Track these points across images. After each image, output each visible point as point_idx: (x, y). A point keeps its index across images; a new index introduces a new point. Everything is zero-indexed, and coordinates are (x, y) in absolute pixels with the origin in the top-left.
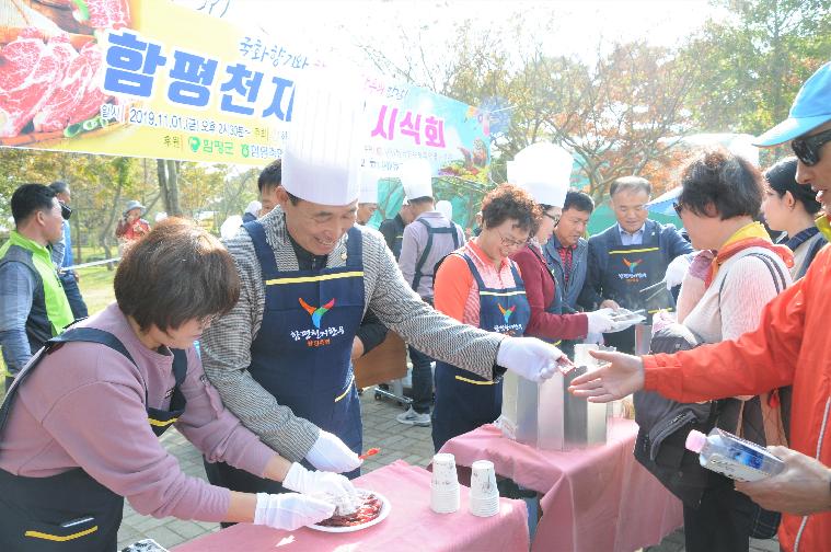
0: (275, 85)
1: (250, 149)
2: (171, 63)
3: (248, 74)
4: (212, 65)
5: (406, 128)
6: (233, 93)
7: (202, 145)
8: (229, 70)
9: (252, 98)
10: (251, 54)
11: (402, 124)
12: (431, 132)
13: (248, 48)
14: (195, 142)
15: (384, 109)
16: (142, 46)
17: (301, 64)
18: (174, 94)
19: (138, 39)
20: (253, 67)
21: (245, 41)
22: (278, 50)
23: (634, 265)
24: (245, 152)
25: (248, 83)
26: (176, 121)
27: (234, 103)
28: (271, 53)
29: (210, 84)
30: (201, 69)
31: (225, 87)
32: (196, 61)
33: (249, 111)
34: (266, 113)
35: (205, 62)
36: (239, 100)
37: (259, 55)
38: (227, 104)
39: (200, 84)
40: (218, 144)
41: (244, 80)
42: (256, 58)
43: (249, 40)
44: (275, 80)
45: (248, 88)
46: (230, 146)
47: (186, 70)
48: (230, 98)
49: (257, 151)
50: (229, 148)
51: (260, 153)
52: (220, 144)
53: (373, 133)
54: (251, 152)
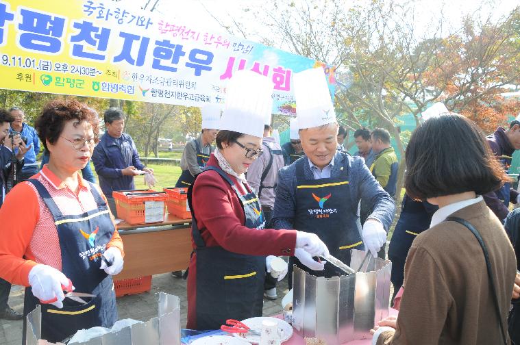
0: (123, 39)
1: (101, 85)
2: (19, 20)
3: (96, 29)
4: (58, 24)
6: (83, 43)
7: (54, 81)
8: (76, 25)
9: (103, 47)
10: (96, 13)
12: (278, 79)
13: (91, 10)
14: (47, 79)
15: (232, 60)
17: (145, 23)
18: (25, 42)
20: (100, 24)
21: (89, 4)
22: (121, 12)
23: (324, 200)
24: (96, 87)
25: (96, 36)
26: (29, 63)
27: (84, 50)
28: (115, 14)
29: (60, 35)
30: (49, 24)
31: (74, 39)
32: (44, 19)
33: (102, 58)
34: (117, 59)
35: (53, 19)
36: (87, 48)
37: (104, 15)
38: (78, 51)
39: (50, 36)
40: (69, 81)
41: (93, 34)
42: (100, 17)
43: (92, 3)
44: (122, 34)
45: (98, 41)
46: (82, 82)
47: (35, 25)
48: (81, 47)
49: (107, 87)
50: (80, 84)
51: (110, 88)
52: (72, 81)
53: (222, 77)
54: (101, 87)
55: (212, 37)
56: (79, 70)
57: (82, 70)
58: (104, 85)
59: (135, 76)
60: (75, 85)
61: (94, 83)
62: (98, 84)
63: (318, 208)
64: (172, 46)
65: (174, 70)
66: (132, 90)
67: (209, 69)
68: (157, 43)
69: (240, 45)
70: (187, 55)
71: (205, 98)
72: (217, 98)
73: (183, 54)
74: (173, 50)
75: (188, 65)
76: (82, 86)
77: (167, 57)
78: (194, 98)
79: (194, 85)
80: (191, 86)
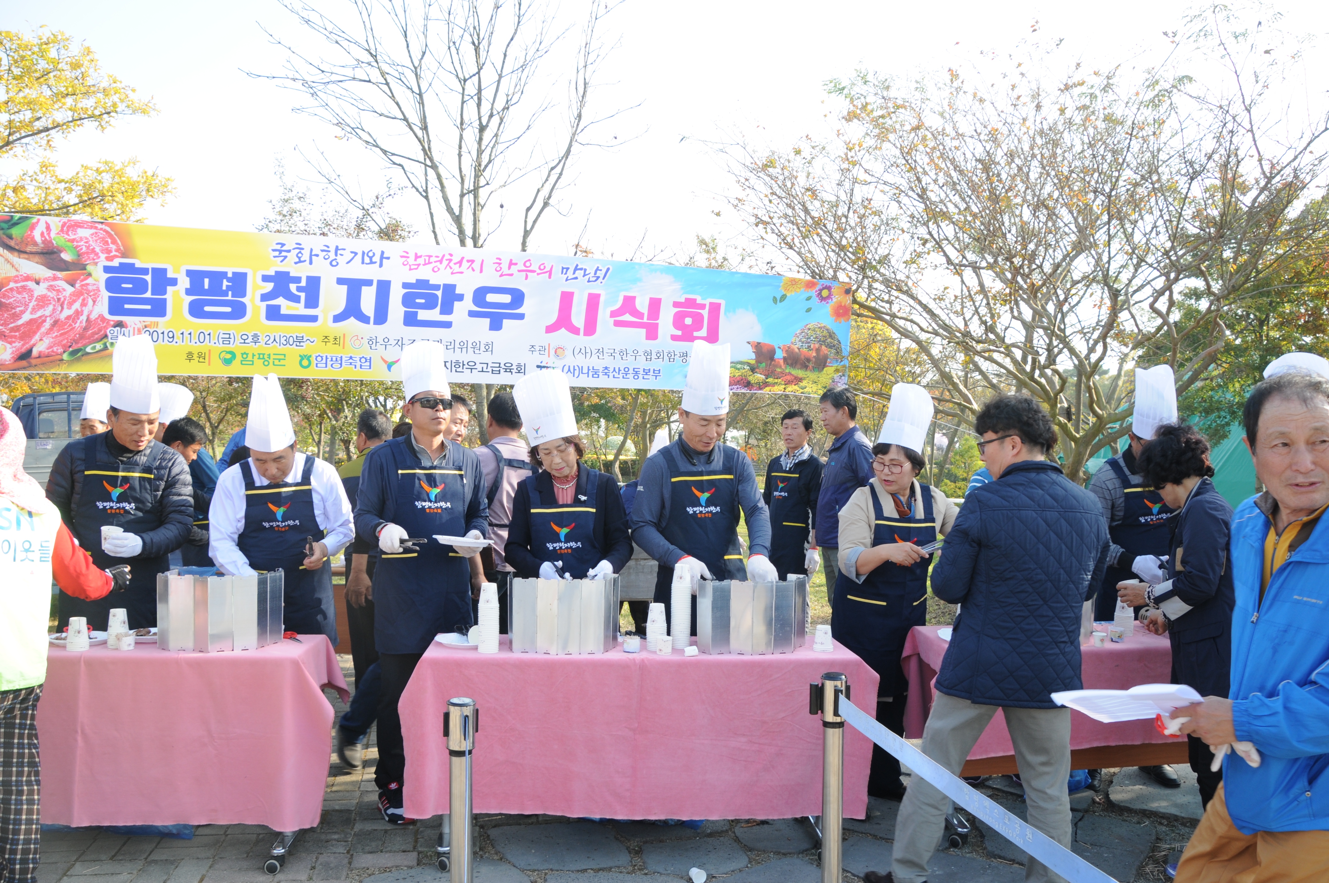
0: (344, 288)
2: (184, 282)
3: (297, 280)
4: (239, 281)
5: (627, 317)
6: (280, 301)
7: (239, 358)
8: (266, 278)
9: (312, 302)
10: (292, 256)
11: (613, 314)
12: (688, 321)
13: (284, 254)
14: (229, 356)
15: (567, 296)
16: (145, 271)
17: (377, 259)
18: (196, 310)
19: (137, 266)
20: (303, 272)
21: (278, 247)
22: (332, 249)
25: (299, 289)
26: (204, 336)
27: (283, 311)
28: (322, 254)
29: (244, 295)
30: (225, 283)
31: (264, 297)
32: (217, 276)
33: (314, 319)
34: (338, 318)
35: (230, 275)
36: (287, 307)
37: (306, 257)
38: (273, 314)
39: (230, 298)
40: (261, 356)
41: (293, 287)
42: (300, 262)
43: (283, 245)
44: (340, 281)
45: (303, 295)
46: (282, 357)
47: (206, 287)
48: (278, 307)
49: (324, 361)
50: (279, 360)
51: (329, 363)
52: (266, 356)
53: (550, 329)
54: (314, 362)
55: (511, 264)
56: (278, 340)
57: (283, 340)
58: (319, 359)
59: (372, 341)
60: (271, 361)
61: (302, 358)
62: (308, 358)
64: (437, 287)
65: (448, 325)
66: (368, 364)
67: (521, 317)
68: (405, 285)
69: (576, 269)
70: (469, 298)
71: (514, 367)
73: (460, 298)
74: (439, 293)
75: (472, 314)
76: (282, 362)
77: (430, 305)
78: (490, 369)
79: (489, 347)
80: (483, 349)
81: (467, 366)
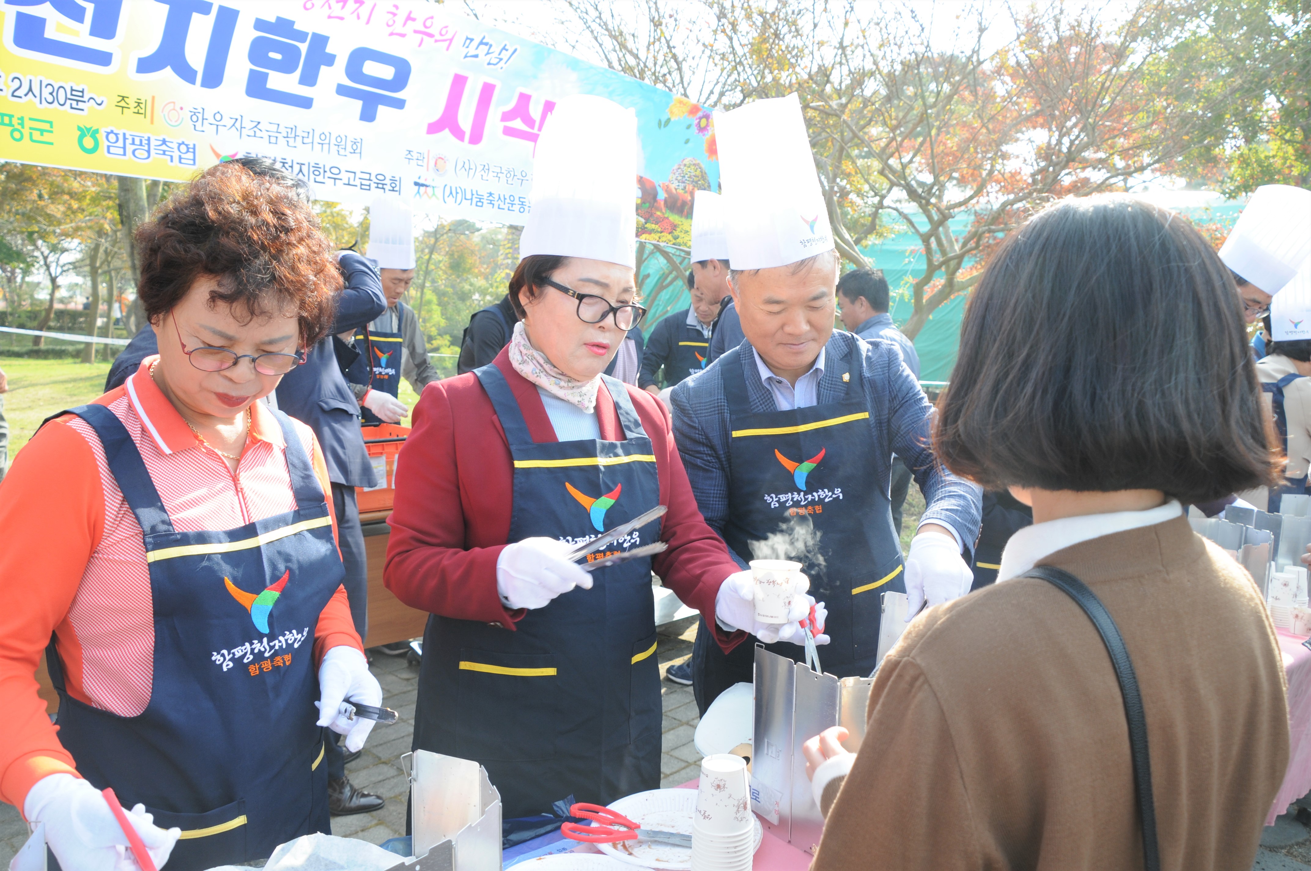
0: (164, 9)
1: (101, 136)
5: (518, 124)
6: (46, 11)
9: (106, 24)
11: (506, 117)
15: (459, 82)
23: (806, 467)
24: (88, 142)
27: (50, 33)
33: (103, 59)
34: (146, 65)
36: (58, 26)
38: (31, 35)
40: (6, 120)
45: (91, 8)
46: (46, 126)
48: (41, 22)
49: (121, 143)
50: (42, 131)
51: (130, 148)
52: (15, 121)
53: (434, 128)
54: (104, 143)
55: (409, 18)
56: (37, 92)
57: (46, 92)
58: (112, 138)
59: (197, 116)
60: (26, 132)
61: (83, 132)
62: (94, 134)
63: (794, 488)
64: (301, 36)
65: (306, 103)
66: (190, 156)
67: (400, 104)
68: (260, 24)
69: (481, 43)
70: (341, 62)
71: (387, 181)
72: (416, 184)
73: (330, 60)
74: (304, 47)
75: (342, 90)
76: (47, 137)
77: (286, 67)
78: (358, 182)
79: (357, 147)
80: (349, 149)
81: (328, 174)
